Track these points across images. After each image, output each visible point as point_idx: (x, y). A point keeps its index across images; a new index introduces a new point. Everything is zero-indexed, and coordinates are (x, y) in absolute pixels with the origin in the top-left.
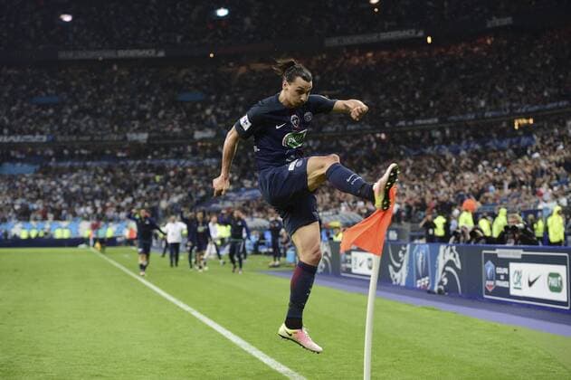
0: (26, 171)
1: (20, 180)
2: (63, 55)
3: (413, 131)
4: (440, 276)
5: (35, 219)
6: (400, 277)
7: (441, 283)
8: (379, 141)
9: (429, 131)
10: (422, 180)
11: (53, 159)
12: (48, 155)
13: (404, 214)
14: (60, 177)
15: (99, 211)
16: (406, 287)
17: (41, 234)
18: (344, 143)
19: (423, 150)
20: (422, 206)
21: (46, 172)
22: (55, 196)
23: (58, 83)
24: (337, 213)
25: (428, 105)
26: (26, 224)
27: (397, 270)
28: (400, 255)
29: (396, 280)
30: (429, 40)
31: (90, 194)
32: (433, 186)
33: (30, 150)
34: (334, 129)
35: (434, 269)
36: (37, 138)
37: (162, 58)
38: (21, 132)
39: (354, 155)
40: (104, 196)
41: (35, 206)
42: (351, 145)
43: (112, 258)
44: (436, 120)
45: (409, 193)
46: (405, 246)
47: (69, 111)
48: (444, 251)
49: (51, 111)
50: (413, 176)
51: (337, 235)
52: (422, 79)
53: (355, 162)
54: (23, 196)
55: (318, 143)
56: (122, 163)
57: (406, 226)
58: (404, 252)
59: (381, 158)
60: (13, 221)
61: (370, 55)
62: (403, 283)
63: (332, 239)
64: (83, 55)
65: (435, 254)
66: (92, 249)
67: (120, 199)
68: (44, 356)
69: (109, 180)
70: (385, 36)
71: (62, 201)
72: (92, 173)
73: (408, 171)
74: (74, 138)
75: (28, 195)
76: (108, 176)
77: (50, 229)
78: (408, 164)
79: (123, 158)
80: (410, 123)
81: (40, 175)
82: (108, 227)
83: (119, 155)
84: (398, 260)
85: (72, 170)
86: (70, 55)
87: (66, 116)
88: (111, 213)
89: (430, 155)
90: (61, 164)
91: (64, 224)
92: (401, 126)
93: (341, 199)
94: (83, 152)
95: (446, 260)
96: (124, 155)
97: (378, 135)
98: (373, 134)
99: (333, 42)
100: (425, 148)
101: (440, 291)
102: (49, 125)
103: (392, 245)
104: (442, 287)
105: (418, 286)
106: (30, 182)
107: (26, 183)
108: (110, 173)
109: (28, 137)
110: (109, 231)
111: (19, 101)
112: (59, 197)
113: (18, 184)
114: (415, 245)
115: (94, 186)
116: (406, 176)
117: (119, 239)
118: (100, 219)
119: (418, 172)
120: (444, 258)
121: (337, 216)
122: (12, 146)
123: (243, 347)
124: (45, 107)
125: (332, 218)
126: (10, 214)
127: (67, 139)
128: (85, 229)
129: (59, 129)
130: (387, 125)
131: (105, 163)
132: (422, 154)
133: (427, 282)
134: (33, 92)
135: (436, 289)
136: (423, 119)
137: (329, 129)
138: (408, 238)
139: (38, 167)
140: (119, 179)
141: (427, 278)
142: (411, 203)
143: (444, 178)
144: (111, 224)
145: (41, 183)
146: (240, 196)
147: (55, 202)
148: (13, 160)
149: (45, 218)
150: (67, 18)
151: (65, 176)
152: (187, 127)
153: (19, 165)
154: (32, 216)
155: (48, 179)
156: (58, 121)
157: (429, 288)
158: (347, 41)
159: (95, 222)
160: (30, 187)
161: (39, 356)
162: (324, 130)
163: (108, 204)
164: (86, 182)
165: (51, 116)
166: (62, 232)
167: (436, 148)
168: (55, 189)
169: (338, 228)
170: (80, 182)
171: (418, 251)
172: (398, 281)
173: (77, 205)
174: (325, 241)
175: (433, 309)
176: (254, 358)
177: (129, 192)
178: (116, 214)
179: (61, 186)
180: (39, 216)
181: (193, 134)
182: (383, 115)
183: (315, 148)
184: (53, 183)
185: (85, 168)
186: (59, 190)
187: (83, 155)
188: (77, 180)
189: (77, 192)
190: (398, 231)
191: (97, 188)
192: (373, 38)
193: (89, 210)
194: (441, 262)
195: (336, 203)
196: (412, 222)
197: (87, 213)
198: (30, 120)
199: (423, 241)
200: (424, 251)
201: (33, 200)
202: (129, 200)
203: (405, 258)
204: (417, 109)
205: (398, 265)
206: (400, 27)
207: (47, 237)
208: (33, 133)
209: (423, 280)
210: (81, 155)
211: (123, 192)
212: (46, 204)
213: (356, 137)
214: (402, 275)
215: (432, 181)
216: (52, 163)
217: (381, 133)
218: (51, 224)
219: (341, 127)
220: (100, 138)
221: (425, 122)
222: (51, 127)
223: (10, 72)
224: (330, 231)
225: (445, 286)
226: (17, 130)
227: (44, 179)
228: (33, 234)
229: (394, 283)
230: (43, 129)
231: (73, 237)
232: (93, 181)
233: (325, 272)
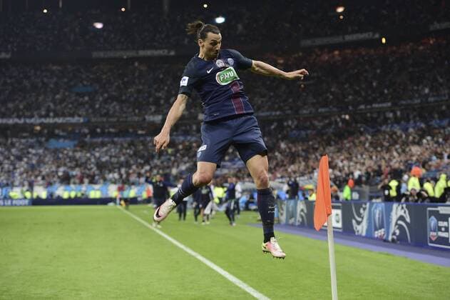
0: (67, 146)
1: (62, 153)
2: (95, 54)
3: (371, 113)
4: (393, 228)
5: (74, 183)
6: (362, 229)
7: (394, 234)
8: (344, 121)
9: (384, 113)
10: (379, 152)
11: (89, 136)
12: (84, 133)
13: (364, 179)
14: (94, 150)
15: (124, 176)
16: (366, 237)
17: (79, 195)
18: (316, 123)
19: (379, 128)
20: (379, 173)
21: (83, 146)
22: (90, 165)
23: (91, 76)
24: (311, 178)
25: (383, 92)
26: (68, 188)
27: (359, 223)
28: (362, 211)
29: (358, 231)
30: (384, 40)
31: (117, 163)
32: (387, 156)
33: (70, 129)
34: (308, 112)
35: (389, 223)
36: (75, 120)
37: (173, 57)
38: (64, 115)
39: (324, 131)
40: (128, 165)
41: (74, 173)
42: (322, 124)
43: (135, 214)
44: (389, 104)
45: (368, 162)
46: (366, 204)
47: (101, 99)
48: (397, 208)
49: (86, 98)
50: (371, 149)
51: (311, 196)
52: (378, 71)
53: (325, 138)
54: (65, 165)
55: (296, 123)
56: (142, 139)
57: (366, 188)
58: (364, 209)
59: (346, 134)
60: (57, 185)
61: (337, 52)
62: (364, 234)
63: (307, 199)
64: (111, 54)
65: (389, 211)
66: (119, 207)
67: (140, 167)
68: (83, 291)
69: (132, 152)
70: (348, 38)
71: (95, 168)
72: (119, 146)
73: (367, 145)
74: (105, 119)
75: (69, 164)
76: (131, 149)
77: (86, 191)
78: (367, 139)
79: (142, 135)
80: (369, 107)
81: (78, 149)
82: (131, 189)
83: (140, 132)
84: (359, 215)
85: (103, 144)
86: (102, 54)
87: (98, 102)
88: (133, 178)
89: (385, 132)
90: (95, 140)
91: (97, 187)
92: (361, 110)
93: (314, 166)
94: (112, 130)
95: (398, 215)
96: (144, 132)
97: (343, 116)
98: (340, 116)
99: (307, 43)
100: (381, 126)
101: (393, 240)
102: (84, 110)
103: (354, 204)
104: (395, 237)
105: (376, 236)
106: (71, 154)
107: (67, 154)
108: (132, 147)
109: (68, 119)
110: (132, 193)
111: (62, 91)
112: (92, 166)
113: (61, 155)
114: (373, 204)
115: (120, 157)
116: (365, 149)
117: (139, 199)
118: (125, 182)
119: (375, 145)
120: (396, 214)
121: (311, 181)
122: (56, 126)
123: (237, 284)
124: (82, 95)
125: (307, 182)
126: (55, 179)
127: (99, 120)
128: (113, 191)
129: (93, 112)
130: (350, 108)
131: (129, 139)
132: (379, 131)
133: (383, 233)
134: (72, 83)
135: (390, 238)
136: (379, 103)
137: (305, 112)
138: (367, 198)
139: (76, 142)
140: (139, 151)
141: (383, 230)
142: (369, 170)
143: (396, 150)
144: (133, 187)
145: (78, 155)
146: (234, 164)
147: (90, 169)
148: (58, 137)
149: (82, 182)
150: (99, 26)
151: (97, 149)
152: (193, 111)
153: (61, 140)
154: (72, 181)
155: (85, 152)
156: (92, 106)
157: (384, 237)
158: (319, 41)
159: (120, 185)
160: (70, 158)
161: (77, 290)
162: (300, 112)
163: (131, 171)
164: (114, 154)
165: (87, 102)
166: (95, 193)
167: (390, 126)
168: (89, 159)
169: (312, 190)
170: (109, 154)
171: (376, 208)
172: (360, 232)
173: (107, 172)
174: (301, 201)
175: (387, 254)
176: (245, 293)
177: (147, 162)
178: (137, 179)
179: (95, 157)
180: (77, 181)
181: (197, 116)
182: (346, 100)
183: (293, 127)
184: (88, 155)
185: (113, 143)
186: (93, 160)
187: (113, 133)
188: (107, 151)
189: (107, 161)
190: (359, 192)
191: (122, 159)
192: (338, 39)
193: (116, 176)
194: (394, 217)
195: (310, 170)
196: (371, 185)
197: (114, 178)
198: (70, 106)
199: (379, 200)
200: (380, 209)
201: (73, 168)
202: (147, 168)
203: (365, 214)
204: (374, 95)
205: (359, 219)
206: (361, 31)
207: (83, 197)
208: (72, 115)
209: (380, 231)
210: (109, 133)
211: (142, 162)
212: (83, 171)
213: (326, 117)
214: (363, 227)
215: (387, 153)
216: (88, 139)
217: (345, 114)
218: (87, 188)
219: (313, 110)
220: (124, 119)
221: (380, 105)
222: (87, 110)
223: (55, 68)
224: (306, 193)
225: (397, 236)
226: (60, 114)
227: (81, 151)
228: (73, 195)
229: (356, 234)
230: (80, 113)
231: (104, 196)
232: (119, 152)
233: (302, 225)
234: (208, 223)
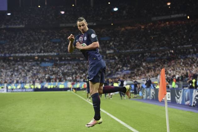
0: (49, 65)
1: (47, 68)
2: (61, 25)
3: (183, 50)
4: (194, 100)
5: (53, 82)
6: (180, 101)
7: (194, 103)
8: (171, 53)
9: (189, 49)
10: (187, 67)
11: (59, 61)
12: (57, 59)
13: (180, 79)
14: (61, 67)
15: (74, 78)
16: (181, 104)
17: (55, 87)
18: (158, 54)
19: (187, 56)
20: (187, 76)
21: (56, 65)
22: (59, 73)
23: (60, 35)
24: (157, 78)
25: (189, 40)
26: (50, 83)
27: (178, 98)
28: (179, 93)
29: (178, 102)
30: (188, 17)
31: (71, 73)
33: (50, 58)
34: (155, 49)
35: (192, 98)
36: (53, 54)
37: (95, 26)
38: (48, 52)
39: (162, 58)
40: (76, 74)
41: (52, 77)
42: (161, 55)
43: (79, 95)
44: (191, 46)
45: (182, 71)
46: (181, 90)
47: (64, 44)
48: (195, 92)
49: (57, 44)
50: (183, 66)
51: (157, 86)
52: (186, 31)
53: (163, 61)
54: (48, 74)
55: (149, 54)
56: (82, 62)
57: (181, 83)
58: (181, 92)
59: (172, 59)
60: (45, 82)
61: (167, 23)
62: (181, 103)
63: (155, 88)
64: (68, 25)
65: (192, 93)
66: (72, 92)
67: (81, 74)
68: (57, 128)
69: (77, 68)
70: (172, 16)
71: (61, 75)
72: (72, 65)
73: (181, 64)
74: (65, 54)
75: (50, 73)
76: (77, 66)
77: (58, 85)
78: (181, 61)
80: (182, 47)
81: (54, 66)
82: (77, 84)
83: (81, 59)
84: (178, 95)
85: (65, 64)
86: (64, 25)
87: (63, 46)
88: (78, 79)
89: (189, 58)
90: (61, 63)
91: (62, 83)
92: (179, 48)
93: (158, 74)
94: (69, 58)
96: (82, 59)
97: (171, 51)
98: (169, 51)
99: (154, 19)
100: (187, 55)
101: (194, 105)
102: (57, 49)
103: (176, 90)
104: (194, 104)
105: (186, 104)
106: (51, 69)
107: (49, 69)
108: (78, 65)
109: (50, 53)
110: (78, 86)
111: (47, 41)
112: (60, 74)
113: (46, 69)
114: (185, 89)
115: (72, 70)
116: (180, 65)
117: (81, 88)
118: (75, 81)
119: (185, 64)
120: (195, 94)
121: (157, 80)
122: (44, 56)
123: (125, 125)
124: (55, 43)
125: (155, 80)
126: (44, 80)
127: (63, 54)
128: (69, 85)
129: (60, 51)
130: (174, 47)
131: (76, 62)
132: (187, 57)
133: (189, 103)
134: (51, 38)
135: (192, 105)
136: (186, 45)
137: (153, 49)
138: (182, 87)
139: (53, 64)
140: (81, 67)
141: (189, 101)
142: (183, 75)
143: (194, 66)
144: (78, 83)
145: (54, 69)
146: (123, 73)
147: (59, 76)
148: (45, 61)
149: (56, 81)
150: (63, 13)
151: (62, 67)
152: (104, 49)
153: (47, 63)
154: (52, 80)
155: (57, 68)
156: (60, 48)
157: (190, 105)
158: (160, 18)
159: (73, 82)
160: (51, 71)
161: (54, 128)
162: (152, 49)
163: (77, 76)
164: (69, 69)
165: (58, 46)
166: (61, 86)
167: (191, 55)
168: (59, 71)
169: (157, 84)
170: (67, 68)
171: (186, 92)
172: (179, 102)
173: (67, 76)
174: (152, 88)
175: (191, 112)
176: (129, 129)
177: (84, 72)
178: (80, 80)
180: (54, 80)
181: (106, 52)
182: (172, 44)
183: (148, 56)
184: (59, 69)
185: (69, 64)
186: (61, 71)
187: (69, 59)
189: (67, 72)
190: (178, 85)
191: (73, 71)
192: (168, 17)
193: (71, 78)
194: (194, 96)
195: (156, 75)
196: (183, 81)
197: (70, 79)
198: (50, 48)
199: (187, 88)
200: (188, 92)
201: (52, 75)
202: (84, 74)
203: (181, 94)
204: (184, 42)
205: (178, 97)
206: (178, 13)
207: (57, 88)
208: (51, 52)
209: (188, 102)
210: (68, 60)
211: (82, 72)
212: (56, 76)
213: (163, 52)
214: (180, 100)
215: (190, 67)
216: (58, 62)
217: (172, 50)
218: (58, 83)
219: (157, 49)
220: (74, 53)
221: (187, 46)
222: (58, 50)
223: (43, 31)
224: (154, 85)
225: (195, 104)
226: (46, 51)
227: (55, 68)
228: (52, 87)
229: (177, 103)
230: (55, 51)
231: (66, 87)
232: (72, 68)
233: (153, 99)
234: (111, 99)
